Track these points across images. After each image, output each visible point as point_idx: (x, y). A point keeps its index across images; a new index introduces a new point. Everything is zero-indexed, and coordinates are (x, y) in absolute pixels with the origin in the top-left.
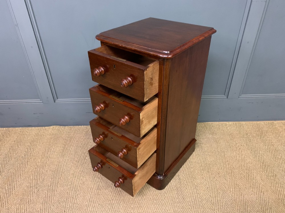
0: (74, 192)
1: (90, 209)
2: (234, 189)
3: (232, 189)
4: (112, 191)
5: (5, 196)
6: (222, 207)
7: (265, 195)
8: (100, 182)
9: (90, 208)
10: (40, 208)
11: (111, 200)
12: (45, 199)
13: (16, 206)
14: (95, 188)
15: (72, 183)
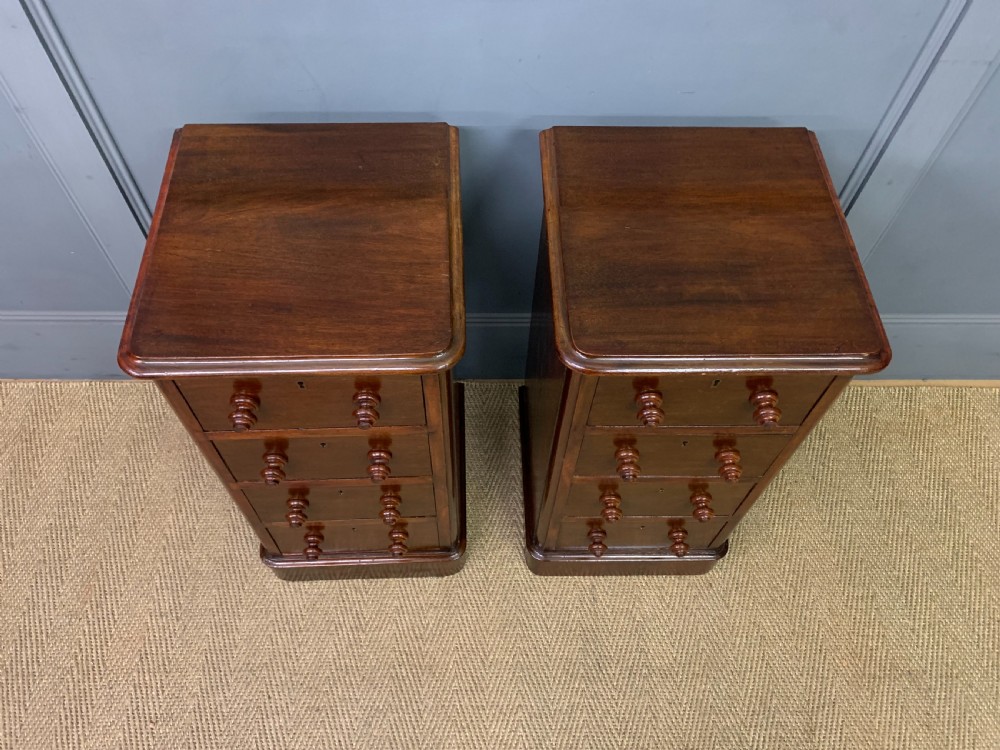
0: (289, 636)
1: (340, 693)
2: (744, 641)
3: (738, 639)
4: (398, 636)
5: (93, 644)
6: (703, 695)
7: (827, 662)
8: (362, 603)
9: (340, 690)
10: (201, 686)
11: (397, 667)
12: (209, 658)
13: (131, 679)
14: (348, 626)
15: (281, 604)
